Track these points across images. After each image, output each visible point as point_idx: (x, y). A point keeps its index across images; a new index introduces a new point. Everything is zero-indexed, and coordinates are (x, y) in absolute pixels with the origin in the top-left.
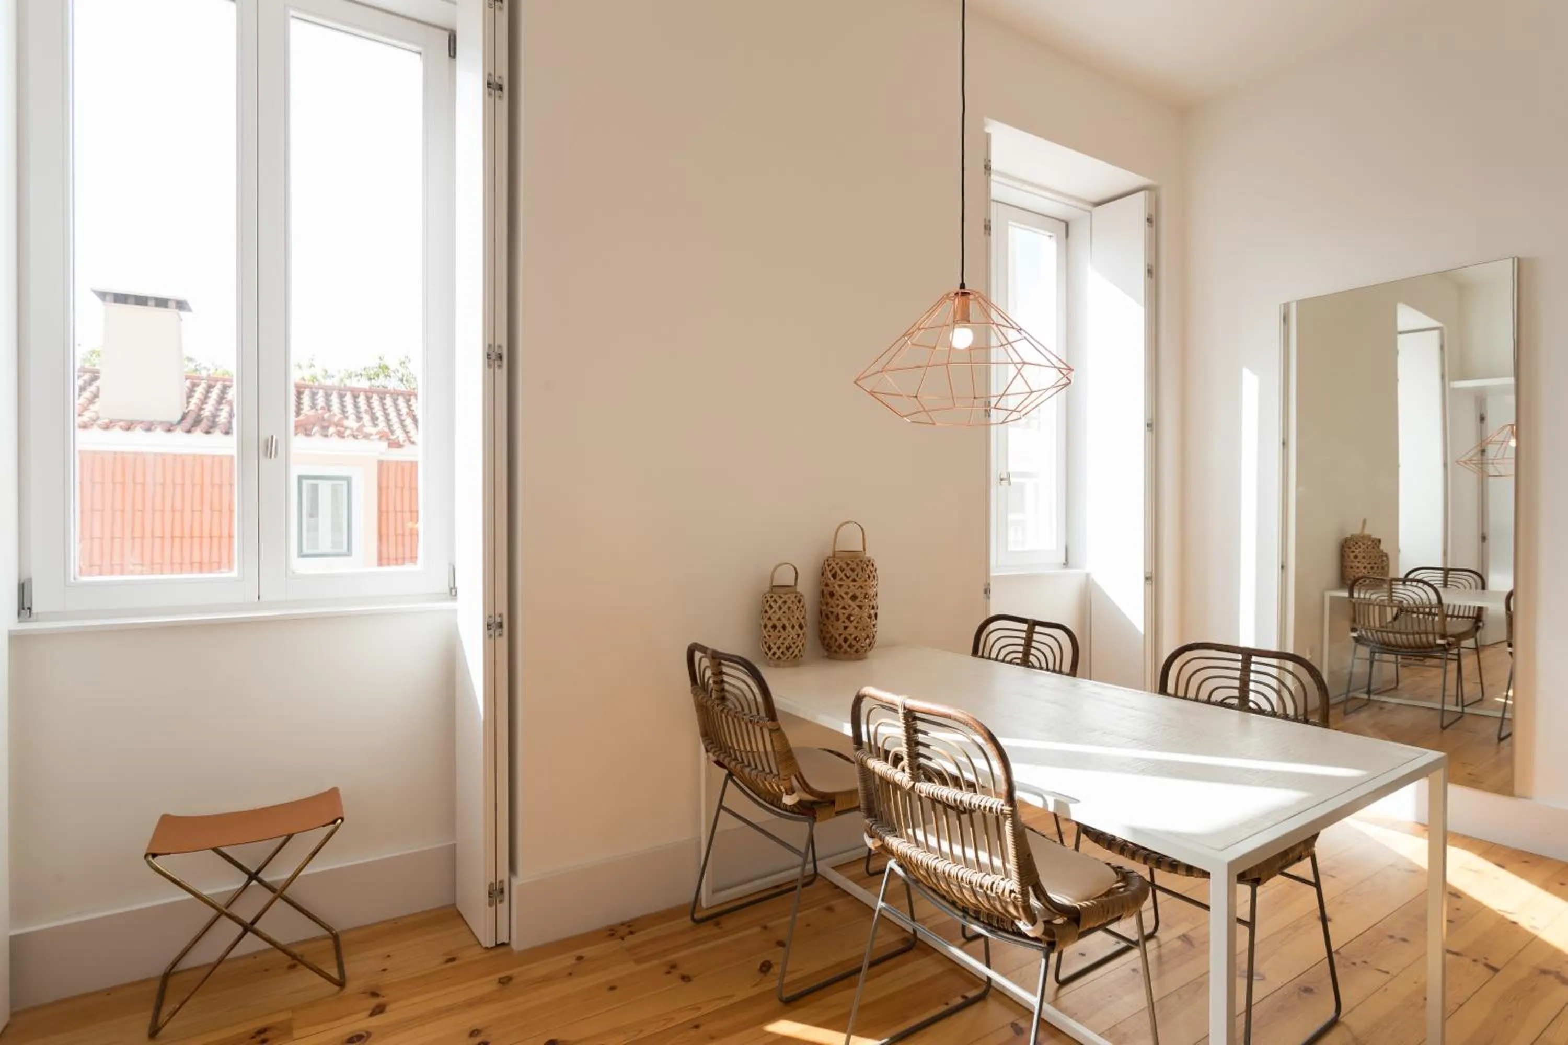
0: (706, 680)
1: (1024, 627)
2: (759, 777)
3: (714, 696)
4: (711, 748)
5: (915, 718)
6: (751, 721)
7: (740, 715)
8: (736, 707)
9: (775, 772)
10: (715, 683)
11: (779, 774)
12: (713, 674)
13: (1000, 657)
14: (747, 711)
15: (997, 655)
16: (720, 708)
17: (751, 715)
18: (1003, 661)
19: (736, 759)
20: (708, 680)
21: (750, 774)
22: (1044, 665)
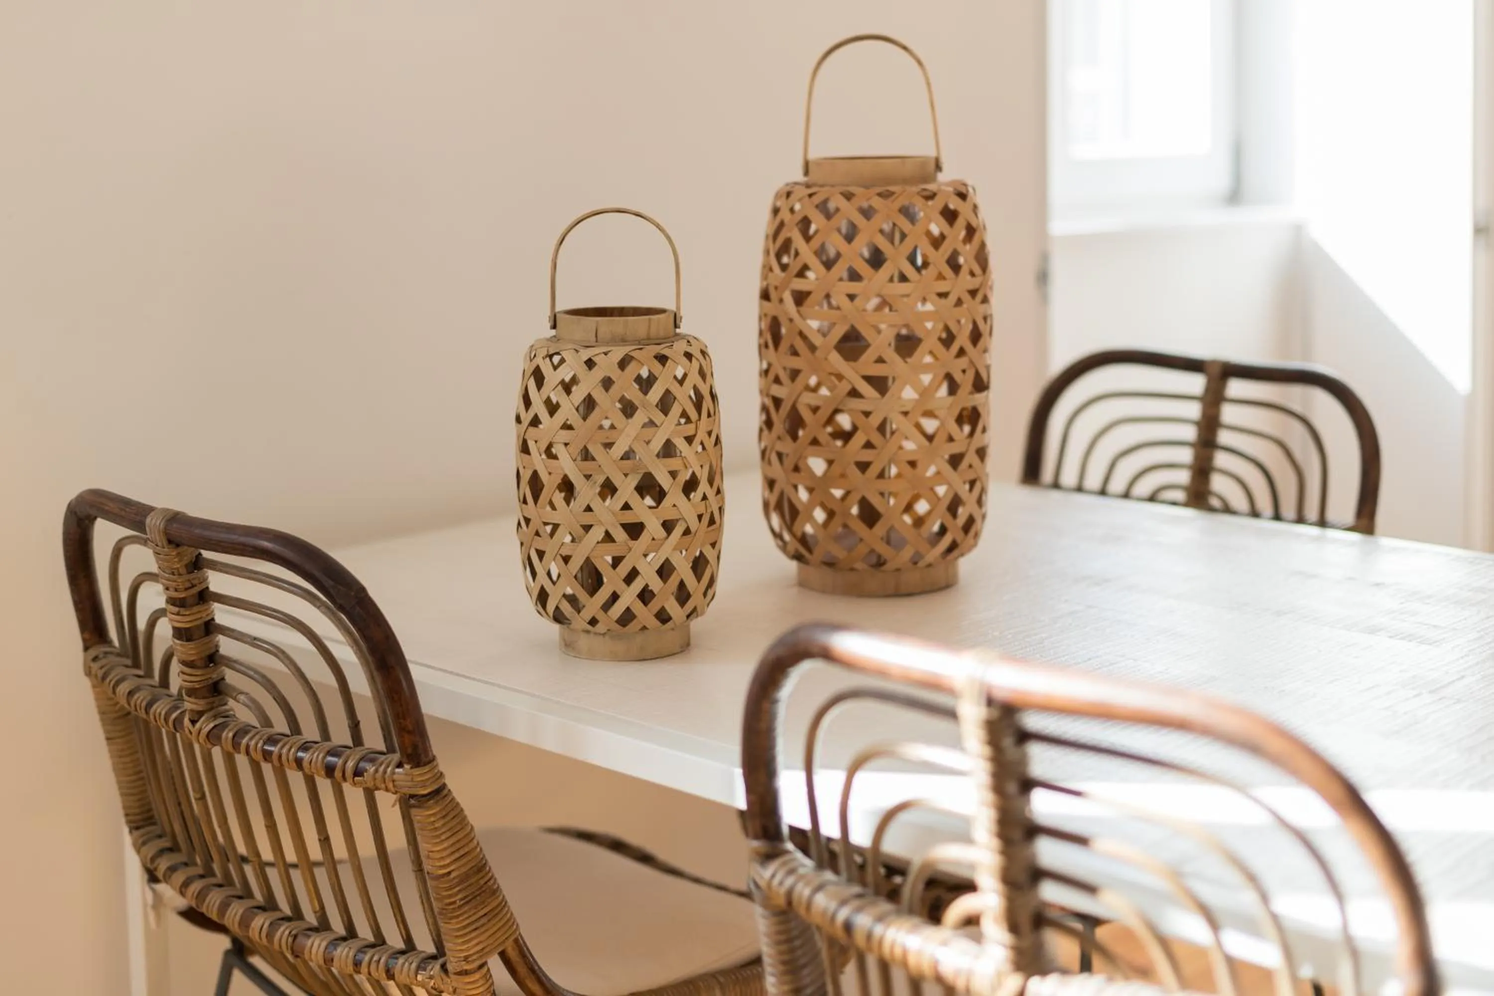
0: (142, 624)
1: (1196, 383)
2: (364, 968)
3: (176, 682)
4: (172, 869)
5: (1024, 737)
6: (330, 771)
7: (287, 751)
8: (267, 722)
9: (425, 944)
10: (180, 633)
11: (441, 952)
12: (171, 601)
13: (1118, 484)
14: (310, 731)
15: (1107, 479)
16: (206, 725)
17: (327, 745)
18: (1126, 495)
19: (270, 905)
20: (152, 624)
21: (329, 961)
22: (1264, 502)
